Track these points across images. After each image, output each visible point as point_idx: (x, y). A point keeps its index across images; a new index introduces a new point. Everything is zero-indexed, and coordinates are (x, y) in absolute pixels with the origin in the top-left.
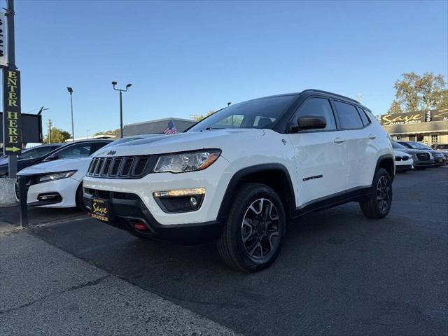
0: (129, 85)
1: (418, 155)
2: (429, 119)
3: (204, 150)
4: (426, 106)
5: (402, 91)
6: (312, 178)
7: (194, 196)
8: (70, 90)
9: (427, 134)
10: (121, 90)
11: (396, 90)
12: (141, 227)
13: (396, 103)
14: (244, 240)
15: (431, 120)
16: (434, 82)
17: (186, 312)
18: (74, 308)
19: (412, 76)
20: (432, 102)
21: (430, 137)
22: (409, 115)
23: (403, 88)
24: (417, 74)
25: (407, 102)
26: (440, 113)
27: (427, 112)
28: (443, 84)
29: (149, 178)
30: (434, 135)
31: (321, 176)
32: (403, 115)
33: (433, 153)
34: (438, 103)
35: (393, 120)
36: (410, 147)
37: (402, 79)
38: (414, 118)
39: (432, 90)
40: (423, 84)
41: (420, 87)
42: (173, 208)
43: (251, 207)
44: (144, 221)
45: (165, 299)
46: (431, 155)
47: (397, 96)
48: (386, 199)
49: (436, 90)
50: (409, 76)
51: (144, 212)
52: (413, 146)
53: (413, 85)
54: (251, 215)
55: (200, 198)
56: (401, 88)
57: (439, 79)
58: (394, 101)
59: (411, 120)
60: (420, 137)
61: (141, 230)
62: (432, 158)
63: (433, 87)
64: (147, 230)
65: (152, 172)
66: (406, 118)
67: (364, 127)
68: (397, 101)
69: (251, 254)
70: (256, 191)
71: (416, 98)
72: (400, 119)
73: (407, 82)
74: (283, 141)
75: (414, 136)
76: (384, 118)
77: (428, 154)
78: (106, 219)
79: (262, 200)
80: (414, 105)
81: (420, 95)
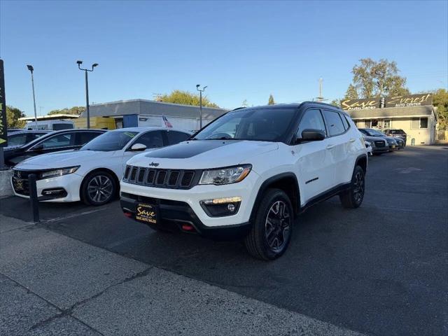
0: (95, 65)
1: (376, 142)
2: (383, 106)
3: (239, 166)
4: (379, 91)
5: (359, 76)
6: (311, 181)
7: (233, 203)
8: (31, 68)
9: (382, 120)
10: (87, 70)
11: (354, 75)
12: (188, 228)
13: (353, 88)
14: (267, 235)
15: (385, 107)
16: (388, 69)
17: (233, 294)
18: (140, 296)
19: (368, 62)
20: (385, 88)
21: (384, 122)
22: (366, 100)
23: (360, 73)
24: (374, 61)
25: (363, 87)
26: (393, 100)
27: (381, 98)
28: (395, 71)
29: (195, 189)
30: (387, 120)
31: (317, 178)
32: (361, 101)
33: (388, 140)
34: (390, 88)
35: (352, 106)
36: (369, 135)
37: (359, 64)
38: (370, 104)
39: (386, 77)
40: (379, 70)
41: (375, 73)
42: (216, 213)
43: (271, 209)
44: (191, 223)
45: (211, 285)
46: (386, 142)
47: (355, 80)
48: (360, 191)
49: (389, 76)
50: (366, 62)
51: (192, 216)
52: (371, 133)
53: (369, 71)
54: (272, 215)
55: (237, 205)
56: (358, 73)
57: (393, 65)
58: (351, 85)
59: (368, 106)
60: (375, 123)
61: (188, 231)
62: (387, 144)
63: (387, 73)
64: (193, 230)
65: (198, 184)
66: (363, 104)
67: (346, 131)
68: (354, 85)
69: (271, 246)
70: (275, 195)
71: (371, 83)
72: (358, 105)
73: (364, 68)
74: (293, 152)
75: (369, 121)
76: (344, 104)
77: (384, 141)
78: (155, 222)
79: (279, 202)
80: (368, 90)
81: (375, 80)
